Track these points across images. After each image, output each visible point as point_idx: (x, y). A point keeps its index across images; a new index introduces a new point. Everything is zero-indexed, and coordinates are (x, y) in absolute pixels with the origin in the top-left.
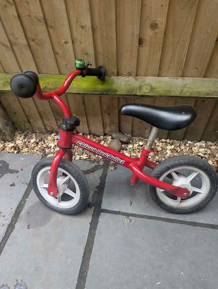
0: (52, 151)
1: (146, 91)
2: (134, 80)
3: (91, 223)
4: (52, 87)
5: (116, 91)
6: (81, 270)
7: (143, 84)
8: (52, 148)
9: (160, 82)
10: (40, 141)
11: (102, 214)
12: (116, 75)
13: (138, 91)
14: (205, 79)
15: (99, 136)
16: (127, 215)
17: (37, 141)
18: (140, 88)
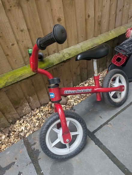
0: (26, 131)
1: (67, 57)
2: (58, 54)
3: (96, 144)
4: (11, 80)
5: (53, 63)
6: (122, 171)
7: (64, 54)
8: (24, 130)
9: (70, 50)
10: (9, 134)
11: (95, 134)
12: (47, 55)
13: (64, 58)
14: (87, 41)
15: (48, 103)
16: (106, 123)
17: (7, 134)
18: (64, 56)
